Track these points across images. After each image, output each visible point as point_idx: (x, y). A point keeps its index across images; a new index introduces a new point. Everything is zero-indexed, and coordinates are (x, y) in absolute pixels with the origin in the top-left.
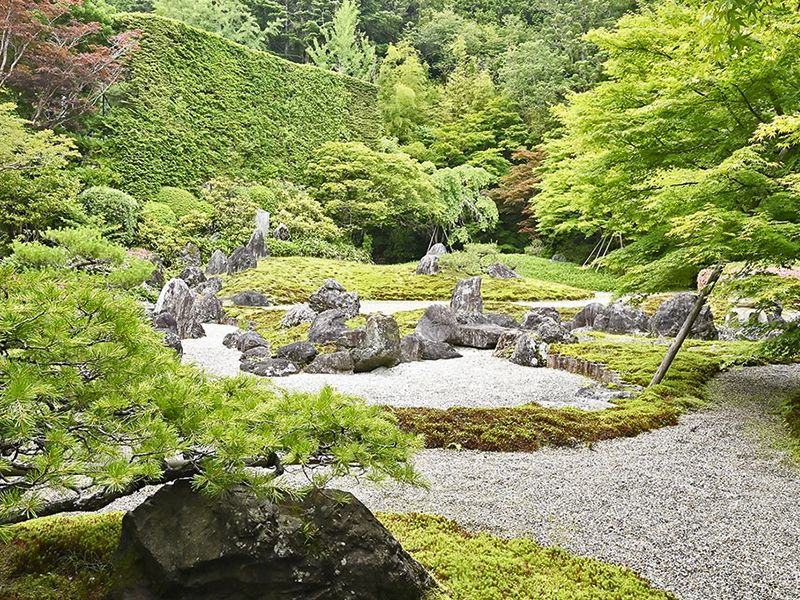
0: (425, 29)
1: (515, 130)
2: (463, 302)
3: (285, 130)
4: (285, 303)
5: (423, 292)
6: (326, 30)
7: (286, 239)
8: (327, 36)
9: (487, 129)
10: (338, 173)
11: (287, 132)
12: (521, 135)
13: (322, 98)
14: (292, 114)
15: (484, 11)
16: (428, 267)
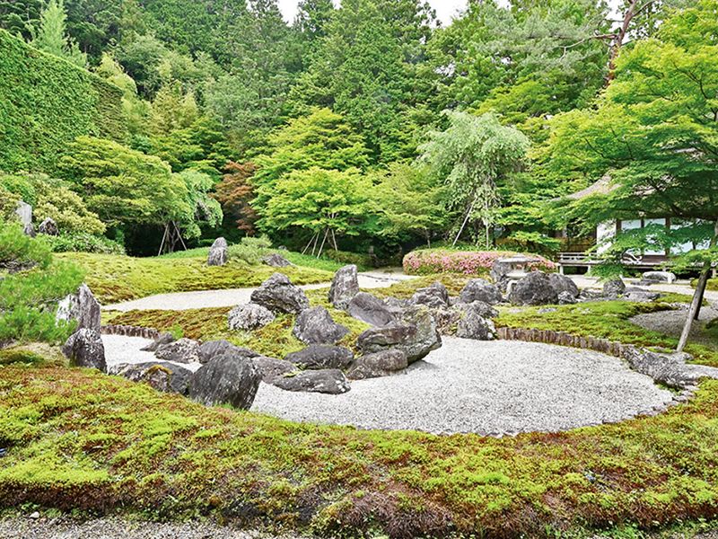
0: (128, 49)
1: (221, 146)
2: (345, 289)
3: (31, 118)
4: (112, 301)
5: (225, 281)
6: (32, 27)
7: (53, 234)
8: (33, 33)
9: (195, 143)
10: (100, 168)
11: (33, 121)
12: (226, 150)
13: (69, 92)
14: (37, 103)
15: (179, 44)
16: (219, 259)
